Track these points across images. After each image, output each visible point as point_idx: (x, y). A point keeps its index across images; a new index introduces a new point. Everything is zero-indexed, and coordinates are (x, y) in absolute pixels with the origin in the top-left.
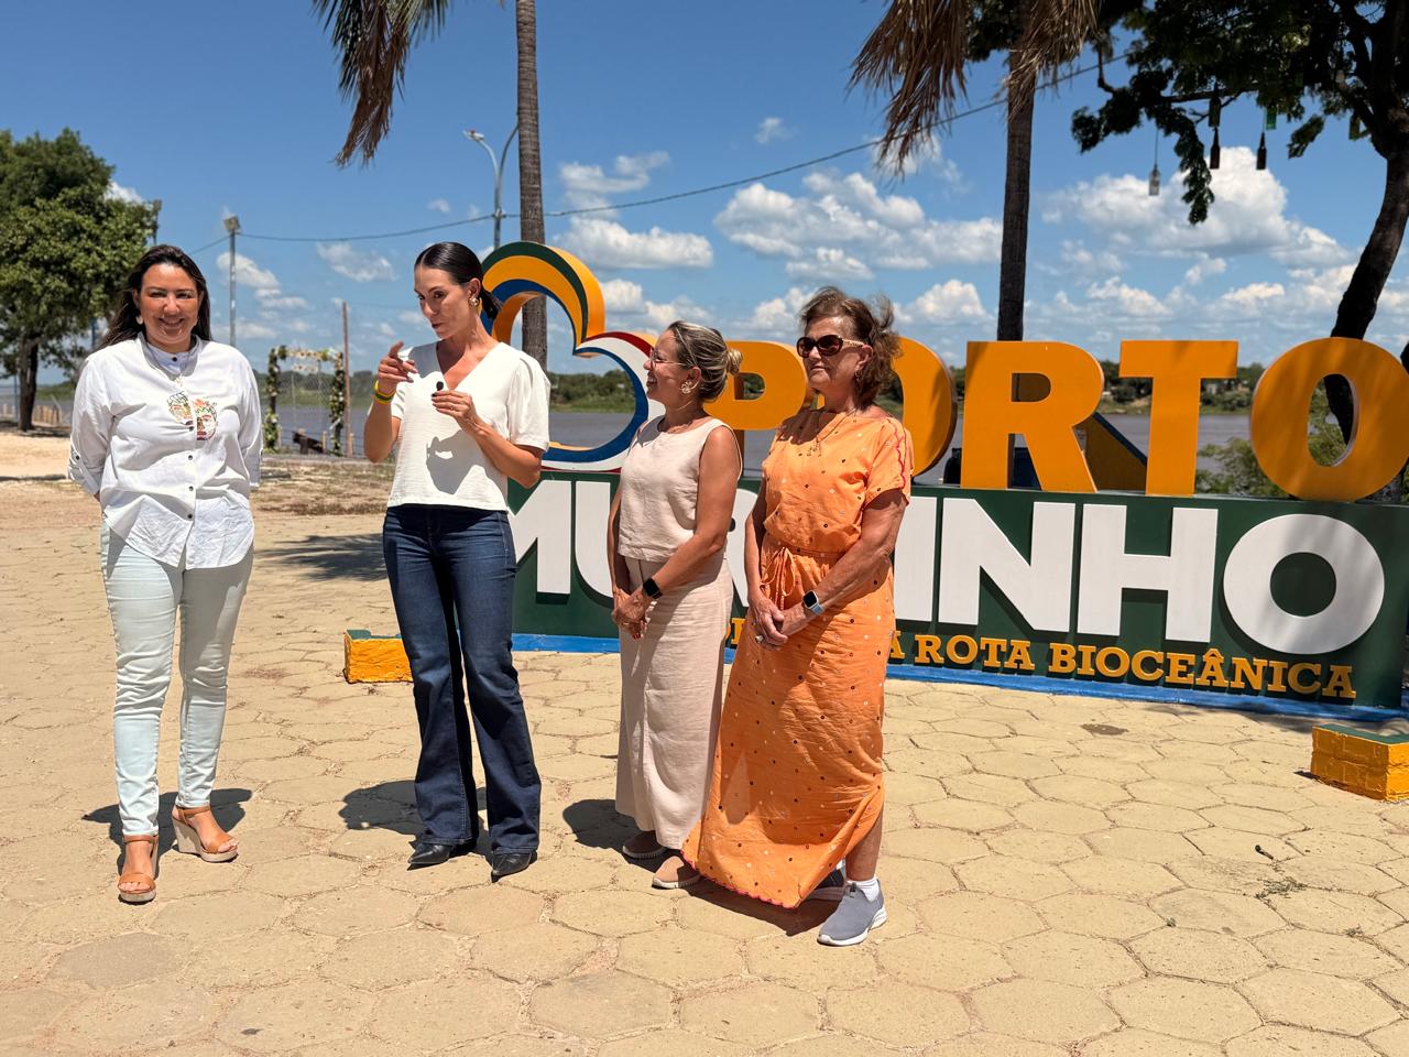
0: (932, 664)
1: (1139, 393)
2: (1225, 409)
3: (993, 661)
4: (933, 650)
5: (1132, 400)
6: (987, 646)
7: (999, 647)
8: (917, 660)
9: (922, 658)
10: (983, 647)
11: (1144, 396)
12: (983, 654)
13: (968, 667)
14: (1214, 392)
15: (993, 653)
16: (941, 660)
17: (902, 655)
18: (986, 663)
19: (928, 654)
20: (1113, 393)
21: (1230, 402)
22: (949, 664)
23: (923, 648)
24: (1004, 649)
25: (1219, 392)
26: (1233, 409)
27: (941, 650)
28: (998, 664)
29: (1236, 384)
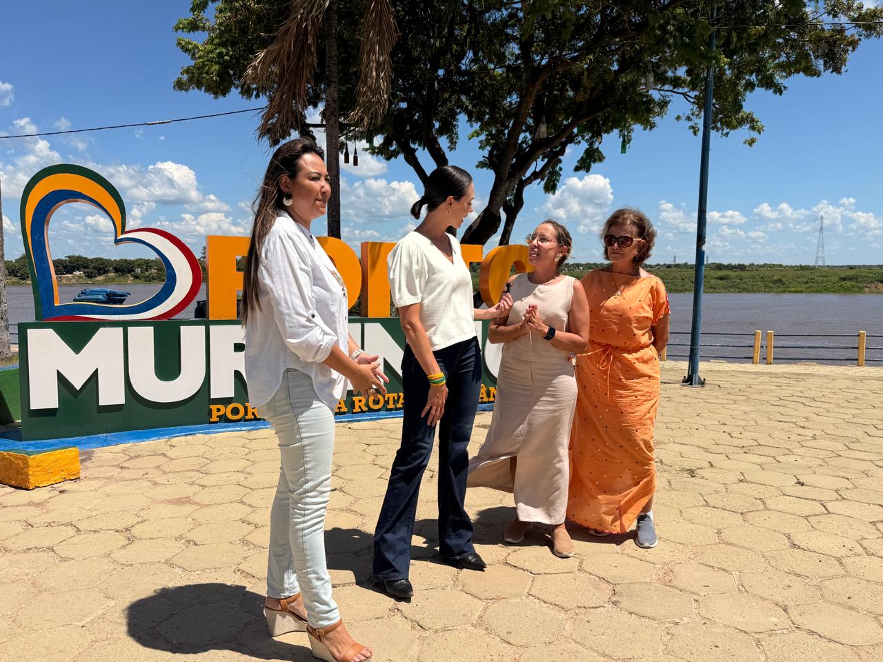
0: (362, 412)
1: (99, 273)
2: (146, 281)
3: (391, 406)
4: (362, 404)
5: (96, 277)
6: (388, 398)
7: (394, 398)
8: (354, 411)
9: (357, 409)
10: (386, 399)
11: (102, 274)
12: (387, 402)
13: (379, 410)
14: (139, 272)
15: (391, 401)
16: (366, 409)
17: (345, 409)
18: (388, 407)
19: (360, 407)
20: (84, 273)
21: (148, 277)
22: (370, 410)
23: (357, 404)
24: (396, 398)
25: (142, 272)
26: (150, 281)
27: (367, 405)
28: (393, 407)
29: (150, 268)
